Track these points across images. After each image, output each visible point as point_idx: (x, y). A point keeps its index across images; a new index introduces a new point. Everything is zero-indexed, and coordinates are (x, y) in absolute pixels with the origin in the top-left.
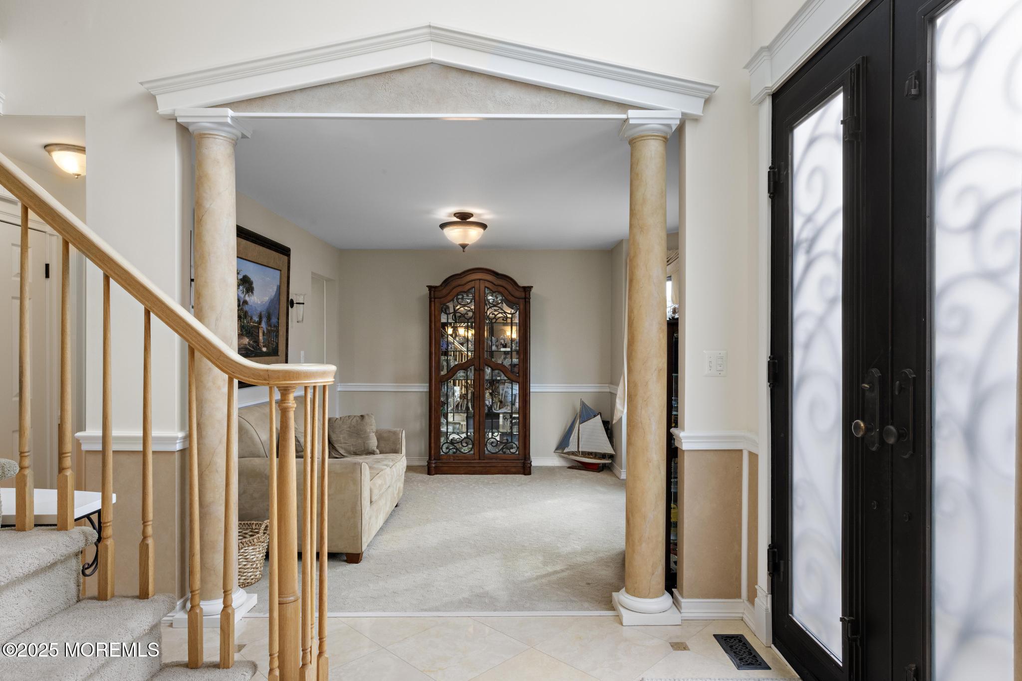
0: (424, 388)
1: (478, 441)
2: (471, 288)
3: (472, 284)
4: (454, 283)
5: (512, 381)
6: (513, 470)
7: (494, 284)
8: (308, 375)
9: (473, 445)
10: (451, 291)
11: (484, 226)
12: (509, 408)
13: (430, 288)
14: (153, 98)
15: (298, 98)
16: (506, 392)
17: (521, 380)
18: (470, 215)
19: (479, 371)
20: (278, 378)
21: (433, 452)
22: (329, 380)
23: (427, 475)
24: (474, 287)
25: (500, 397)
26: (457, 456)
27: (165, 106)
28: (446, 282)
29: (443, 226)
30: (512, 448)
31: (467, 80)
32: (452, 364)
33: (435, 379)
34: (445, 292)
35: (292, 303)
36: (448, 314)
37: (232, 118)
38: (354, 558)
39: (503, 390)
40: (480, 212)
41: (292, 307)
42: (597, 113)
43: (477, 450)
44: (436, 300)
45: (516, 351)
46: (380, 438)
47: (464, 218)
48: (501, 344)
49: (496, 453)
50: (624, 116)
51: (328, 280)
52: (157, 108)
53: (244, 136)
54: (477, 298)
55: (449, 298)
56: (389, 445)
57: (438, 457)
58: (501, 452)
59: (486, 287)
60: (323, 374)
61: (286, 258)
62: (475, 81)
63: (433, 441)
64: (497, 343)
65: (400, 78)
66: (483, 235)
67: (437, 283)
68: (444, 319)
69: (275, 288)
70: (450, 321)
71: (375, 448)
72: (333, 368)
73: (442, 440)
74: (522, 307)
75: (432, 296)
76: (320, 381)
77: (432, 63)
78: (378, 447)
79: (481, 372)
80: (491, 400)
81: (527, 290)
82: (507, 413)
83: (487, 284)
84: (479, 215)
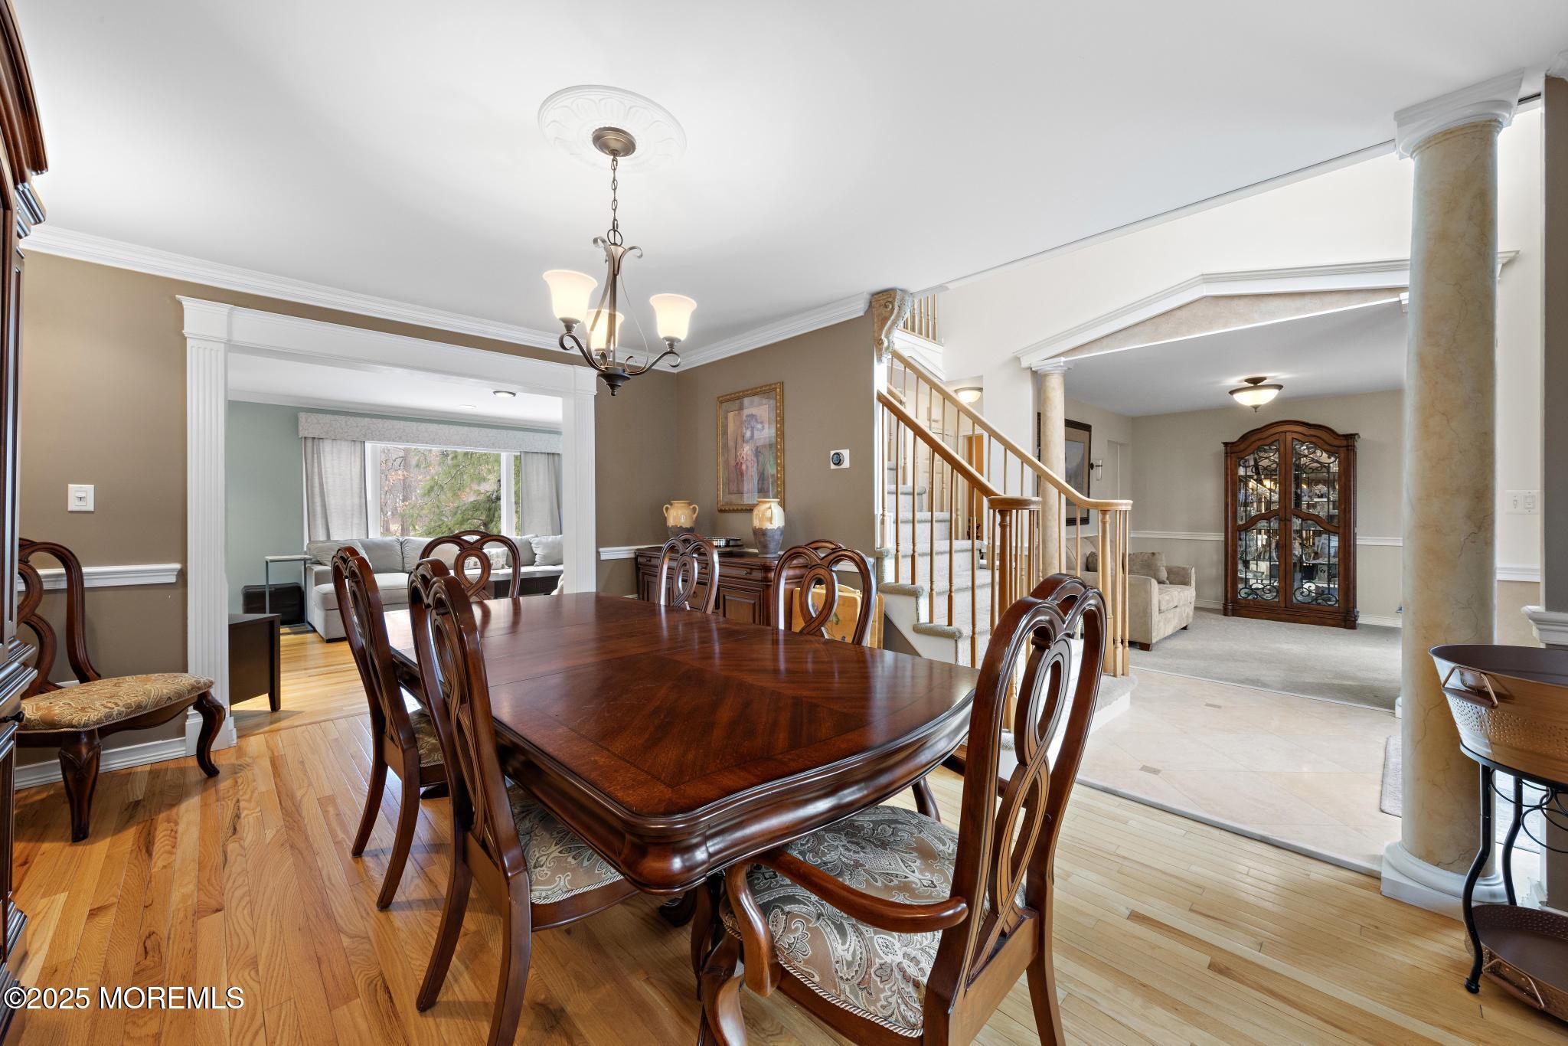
0: (1221, 537)
1: (1286, 590)
2: (1275, 441)
3: (1277, 437)
4: (1254, 438)
5: (1329, 532)
6: (1330, 622)
7: (1305, 435)
8: (1117, 505)
9: (1278, 592)
10: (1249, 446)
11: (1280, 387)
12: (1326, 559)
13: (1226, 444)
14: (1018, 359)
15: (1105, 342)
16: (1323, 543)
17: (1341, 531)
18: (1262, 379)
19: (1285, 521)
20: (1102, 506)
21: (1229, 595)
22: (1129, 508)
23: (1223, 617)
24: (1278, 440)
25: (1316, 549)
26: (1258, 602)
27: (1025, 364)
28: (1244, 438)
29: (1232, 392)
30: (1330, 600)
31: (1235, 302)
32: (1253, 513)
33: (1232, 527)
34: (1242, 446)
35: (1091, 466)
36: (1246, 467)
37: (1064, 362)
38: (1145, 647)
39: (1319, 541)
40: (1272, 376)
41: (1092, 469)
42: (1366, 301)
43: (1282, 598)
44: (1233, 455)
45: (1334, 502)
46: (1170, 571)
47: (1255, 383)
48: (1316, 494)
49: (1309, 603)
50: (1396, 299)
51: (1121, 445)
52: (1020, 364)
53: (1069, 369)
54: (1282, 449)
55: (1249, 450)
56: (1178, 577)
57: (1235, 601)
58: (1314, 603)
59: (1293, 439)
60: (1126, 504)
61: (1088, 433)
62: (1242, 302)
63: (1229, 585)
64: (1310, 494)
65: (1179, 313)
66: (1278, 394)
67: (1234, 439)
68: (1241, 472)
69: (1080, 456)
70: (1249, 473)
71: (1165, 579)
72: (1131, 502)
73: (1241, 586)
74: (1342, 455)
75: (1229, 451)
76: (1124, 508)
77: (1206, 297)
78: (1168, 579)
79: (1288, 523)
80: (1300, 550)
81: (1351, 438)
82: (1323, 564)
83: (1295, 436)
84: (1271, 378)
